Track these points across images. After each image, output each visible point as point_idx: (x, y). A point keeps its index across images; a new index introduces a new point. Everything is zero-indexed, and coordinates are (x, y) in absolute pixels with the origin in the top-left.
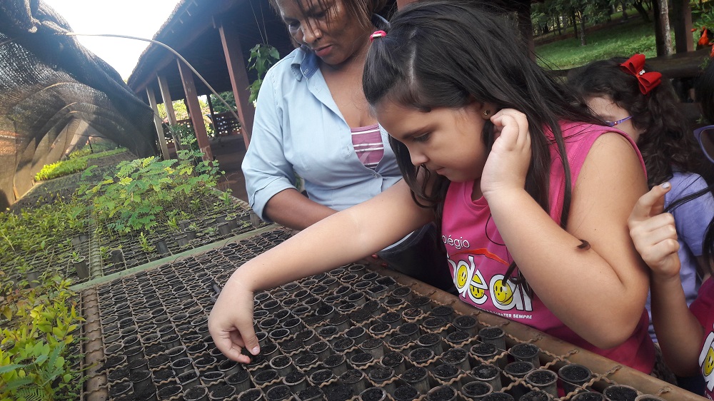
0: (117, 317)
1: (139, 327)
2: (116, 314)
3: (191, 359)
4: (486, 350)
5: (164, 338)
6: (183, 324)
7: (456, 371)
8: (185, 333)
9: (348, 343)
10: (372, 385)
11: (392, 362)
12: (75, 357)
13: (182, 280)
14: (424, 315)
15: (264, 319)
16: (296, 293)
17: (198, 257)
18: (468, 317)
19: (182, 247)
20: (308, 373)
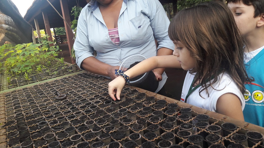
0: (13, 105)
1: (23, 109)
2: (13, 103)
3: (47, 122)
4: (184, 117)
5: (35, 113)
6: (43, 107)
7: (173, 126)
8: (44, 111)
9: (120, 115)
10: (133, 132)
11: (142, 122)
13: (43, 91)
14: (153, 104)
15: (80, 106)
16: (94, 96)
17: (50, 82)
18: (174, 104)
19: (44, 79)
20: (103, 127)
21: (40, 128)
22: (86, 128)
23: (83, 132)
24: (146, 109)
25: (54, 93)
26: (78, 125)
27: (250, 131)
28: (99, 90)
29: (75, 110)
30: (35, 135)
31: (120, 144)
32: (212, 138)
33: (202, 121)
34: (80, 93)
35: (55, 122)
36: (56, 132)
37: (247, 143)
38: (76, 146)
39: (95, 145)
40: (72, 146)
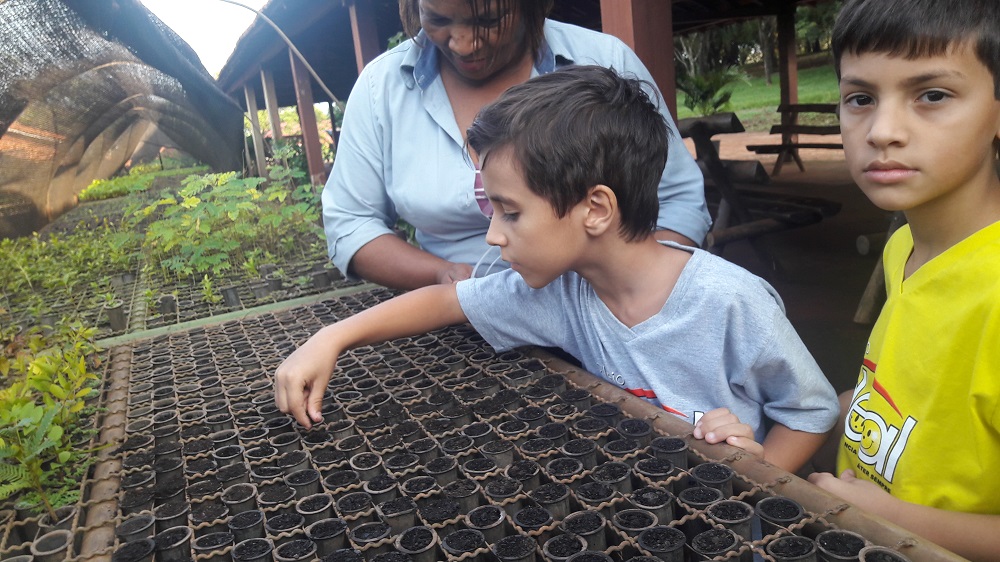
0: (152, 385)
1: (180, 400)
2: (152, 380)
3: (242, 448)
4: (655, 468)
5: (210, 418)
6: (241, 400)
7: (609, 492)
8: (241, 414)
9: (465, 442)
10: (487, 503)
11: (520, 473)
12: (84, 432)
13: (250, 342)
14: (578, 414)
15: (353, 403)
16: (404, 372)
17: (279, 314)
18: (640, 421)
19: (260, 300)
20: (401, 479)
21: (219, 466)
22: (352, 478)
23: (338, 490)
26: (331, 466)
27: (835, 530)
28: (426, 354)
29: (335, 415)
30: (198, 486)
31: (435, 534)
32: (710, 542)
33: (706, 484)
34: (365, 358)
35: (266, 450)
36: (259, 484)
38: (307, 530)
39: (364, 532)
40: (296, 530)
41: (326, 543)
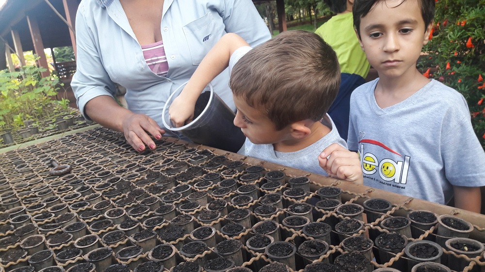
3: (30, 216)
5: (5, 201)
6: (24, 190)
7: (274, 209)
8: (26, 198)
9: (176, 196)
14: (239, 173)
15: (98, 184)
16: (126, 165)
17: (40, 145)
18: (277, 172)
19: (27, 139)
20: (141, 221)
21: (15, 228)
22: (108, 223)
23: (100, 232)
24: (225, 183)
25: (47, 164)
26: (92, 219)
27: (414, 211)
29: (87, 192)
31: (174, 247)
32: (347, 227)
33: (328, 197)
34: (98, 161)
35: (46, 215)
36: (46, 234)
37: (409, 231)
38: (86, 257)
39: (125, 253)
40: (78, 258)
41: (100, 263)
